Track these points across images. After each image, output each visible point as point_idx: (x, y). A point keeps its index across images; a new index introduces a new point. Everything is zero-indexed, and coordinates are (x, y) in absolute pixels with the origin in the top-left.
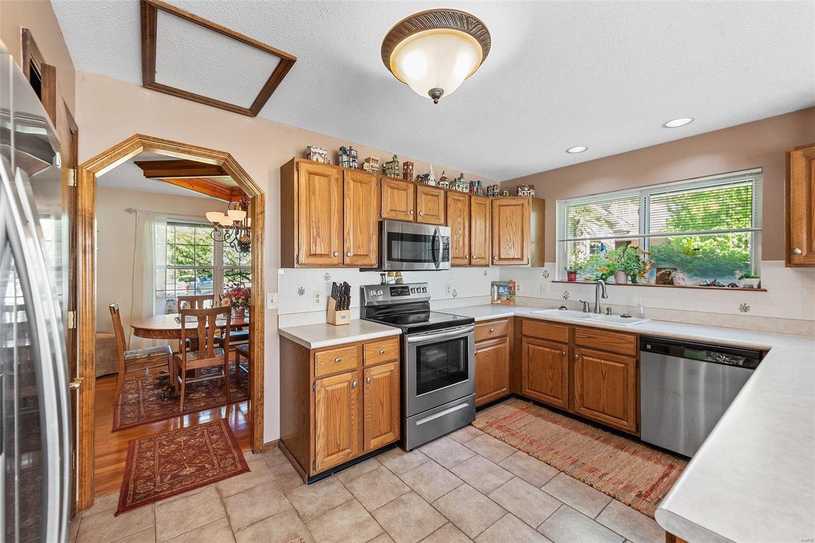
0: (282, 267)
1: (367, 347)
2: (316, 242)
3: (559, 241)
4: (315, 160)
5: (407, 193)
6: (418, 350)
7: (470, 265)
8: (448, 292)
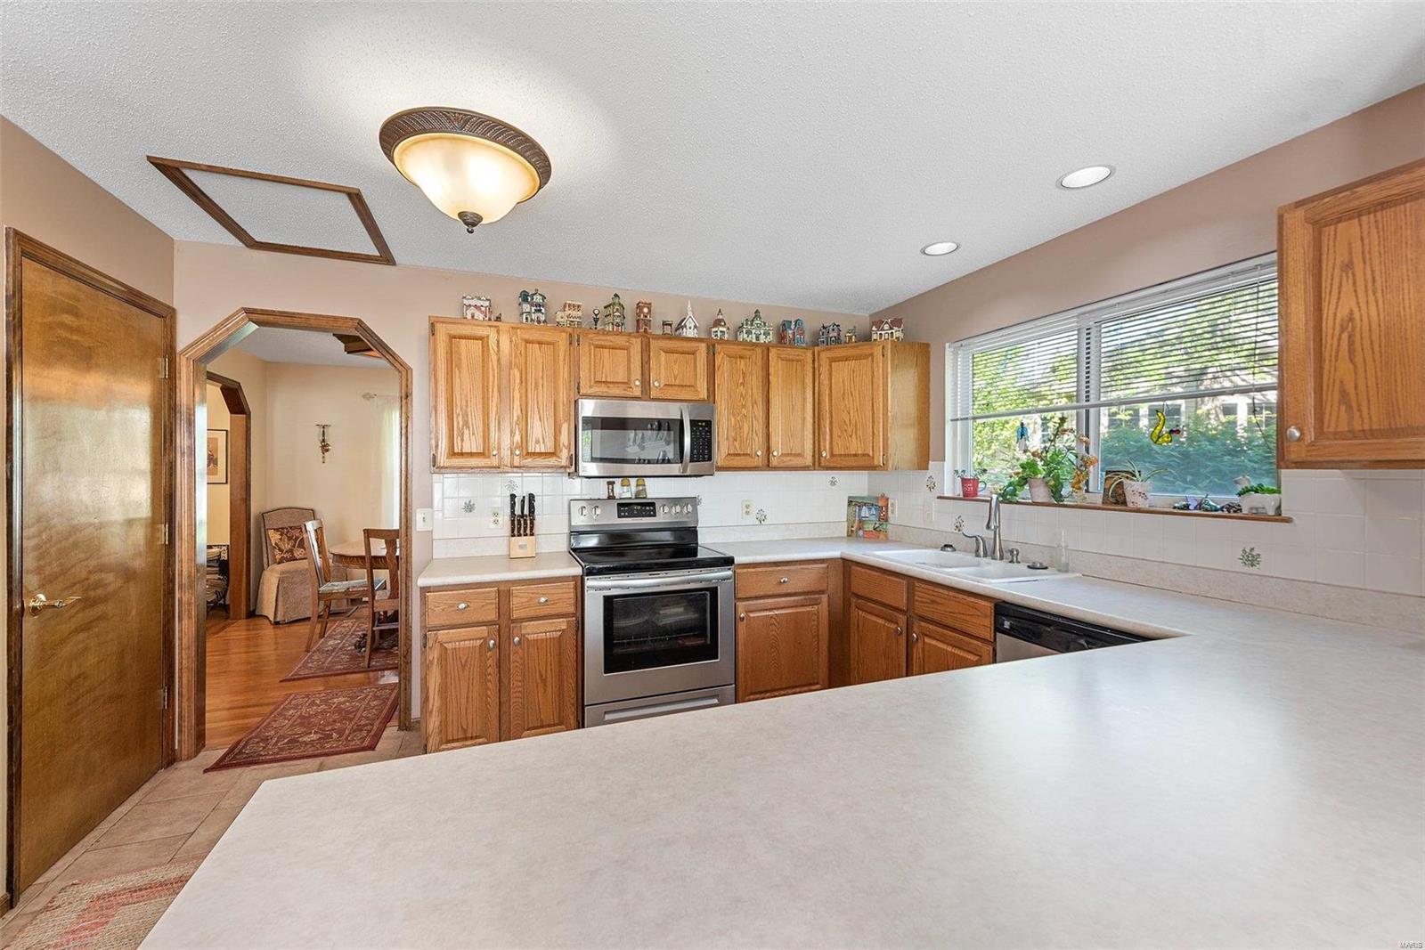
1: (517, 591)
2: (462, 435)
3: (952, 420)
4: (469, 317)
5: (629, 353)
6: (608, 601)
7: (768, 466)
8: (747, 513)
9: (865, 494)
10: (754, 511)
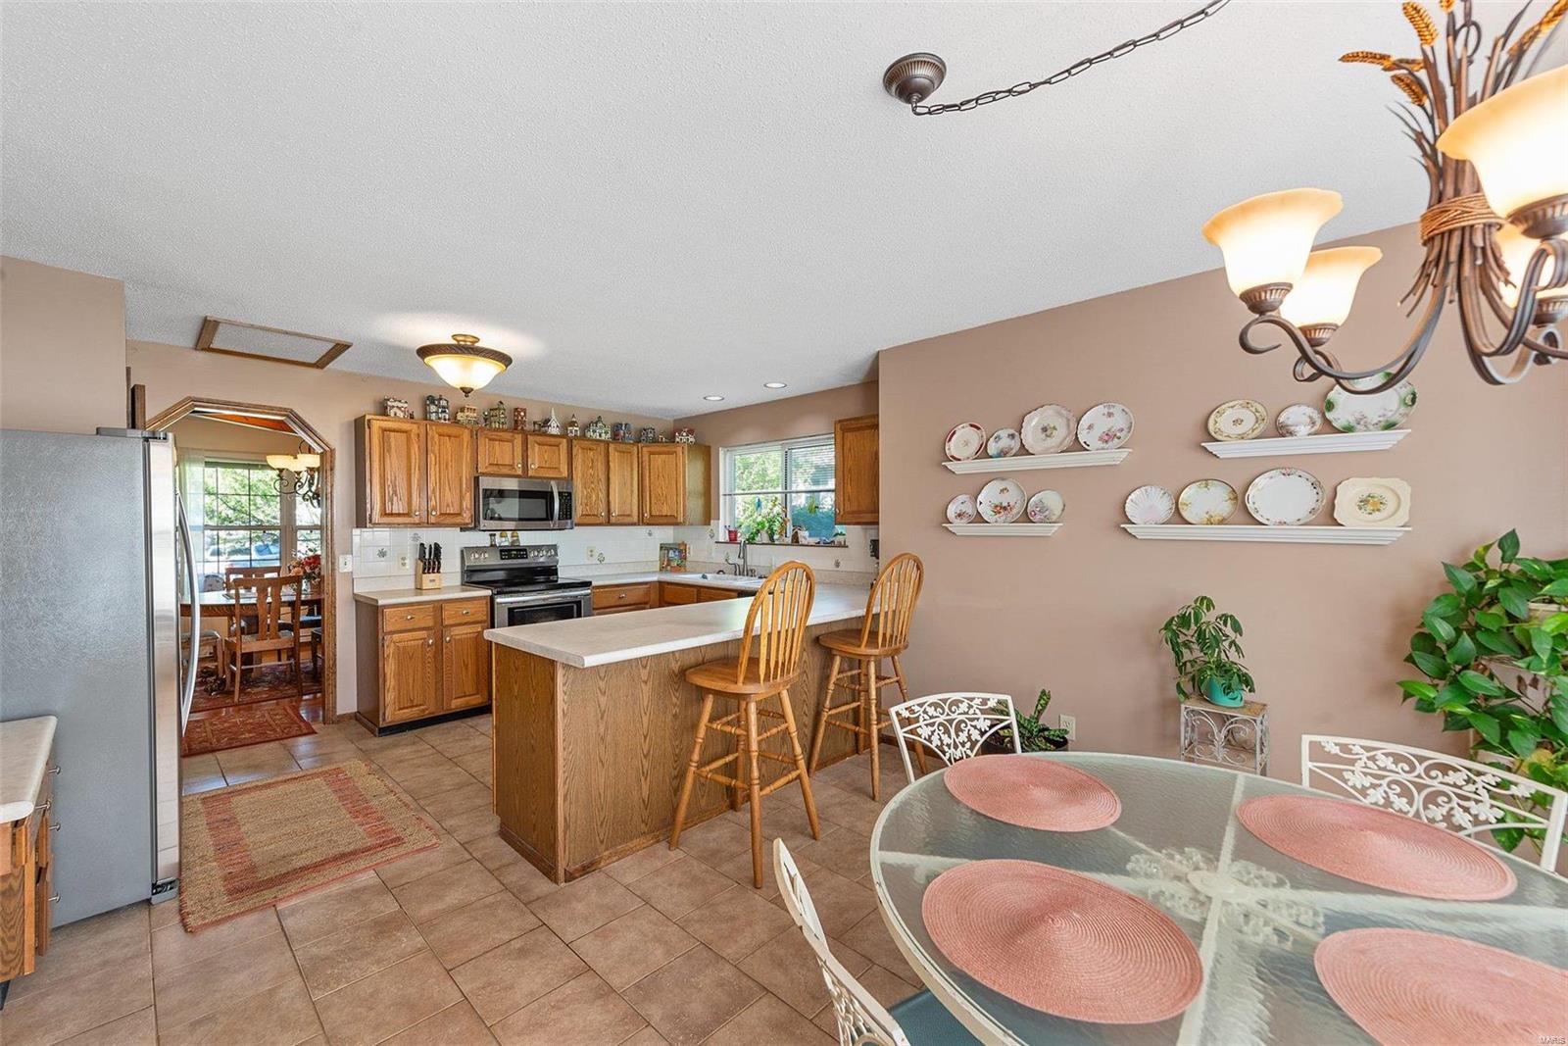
0: (357, 527)
1: (446, 606)
2: (392, 501)
3: (723, 496)
4: (392, 415)
5: (513, 445)
6: (511, 610)
7: (609, 523)
8: (591, 556)
9: (671, 542)
10: (596, 555)
